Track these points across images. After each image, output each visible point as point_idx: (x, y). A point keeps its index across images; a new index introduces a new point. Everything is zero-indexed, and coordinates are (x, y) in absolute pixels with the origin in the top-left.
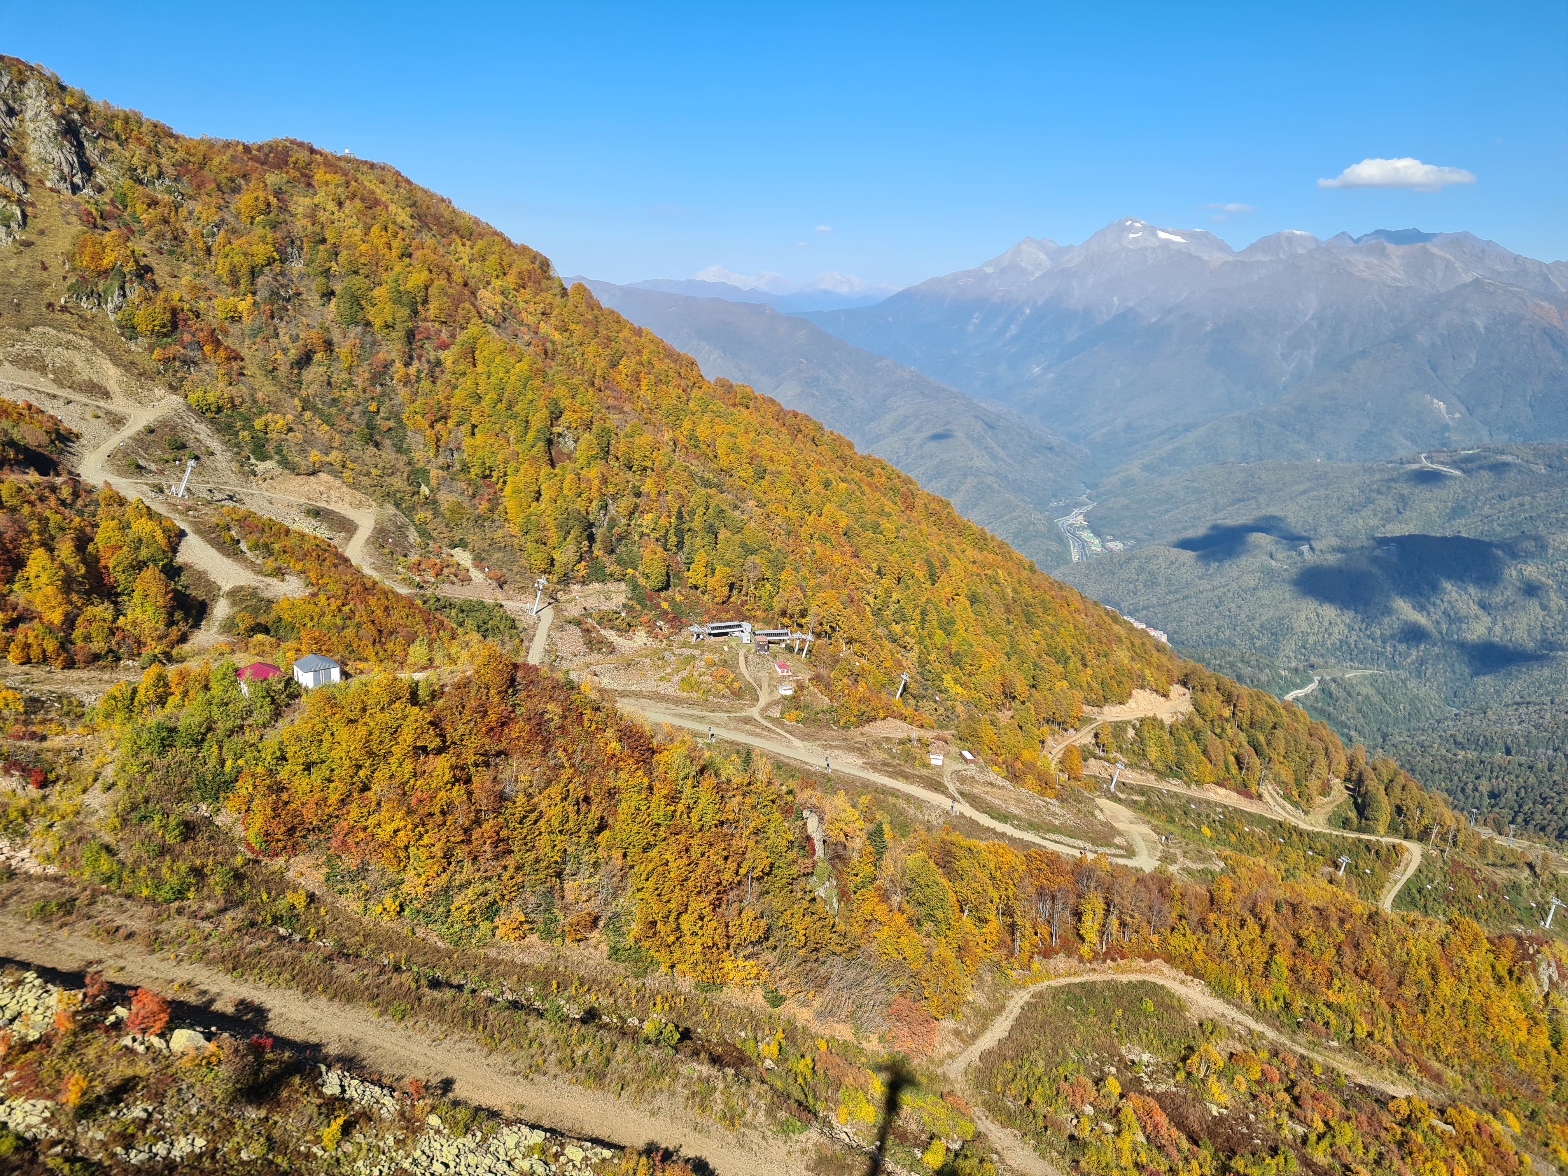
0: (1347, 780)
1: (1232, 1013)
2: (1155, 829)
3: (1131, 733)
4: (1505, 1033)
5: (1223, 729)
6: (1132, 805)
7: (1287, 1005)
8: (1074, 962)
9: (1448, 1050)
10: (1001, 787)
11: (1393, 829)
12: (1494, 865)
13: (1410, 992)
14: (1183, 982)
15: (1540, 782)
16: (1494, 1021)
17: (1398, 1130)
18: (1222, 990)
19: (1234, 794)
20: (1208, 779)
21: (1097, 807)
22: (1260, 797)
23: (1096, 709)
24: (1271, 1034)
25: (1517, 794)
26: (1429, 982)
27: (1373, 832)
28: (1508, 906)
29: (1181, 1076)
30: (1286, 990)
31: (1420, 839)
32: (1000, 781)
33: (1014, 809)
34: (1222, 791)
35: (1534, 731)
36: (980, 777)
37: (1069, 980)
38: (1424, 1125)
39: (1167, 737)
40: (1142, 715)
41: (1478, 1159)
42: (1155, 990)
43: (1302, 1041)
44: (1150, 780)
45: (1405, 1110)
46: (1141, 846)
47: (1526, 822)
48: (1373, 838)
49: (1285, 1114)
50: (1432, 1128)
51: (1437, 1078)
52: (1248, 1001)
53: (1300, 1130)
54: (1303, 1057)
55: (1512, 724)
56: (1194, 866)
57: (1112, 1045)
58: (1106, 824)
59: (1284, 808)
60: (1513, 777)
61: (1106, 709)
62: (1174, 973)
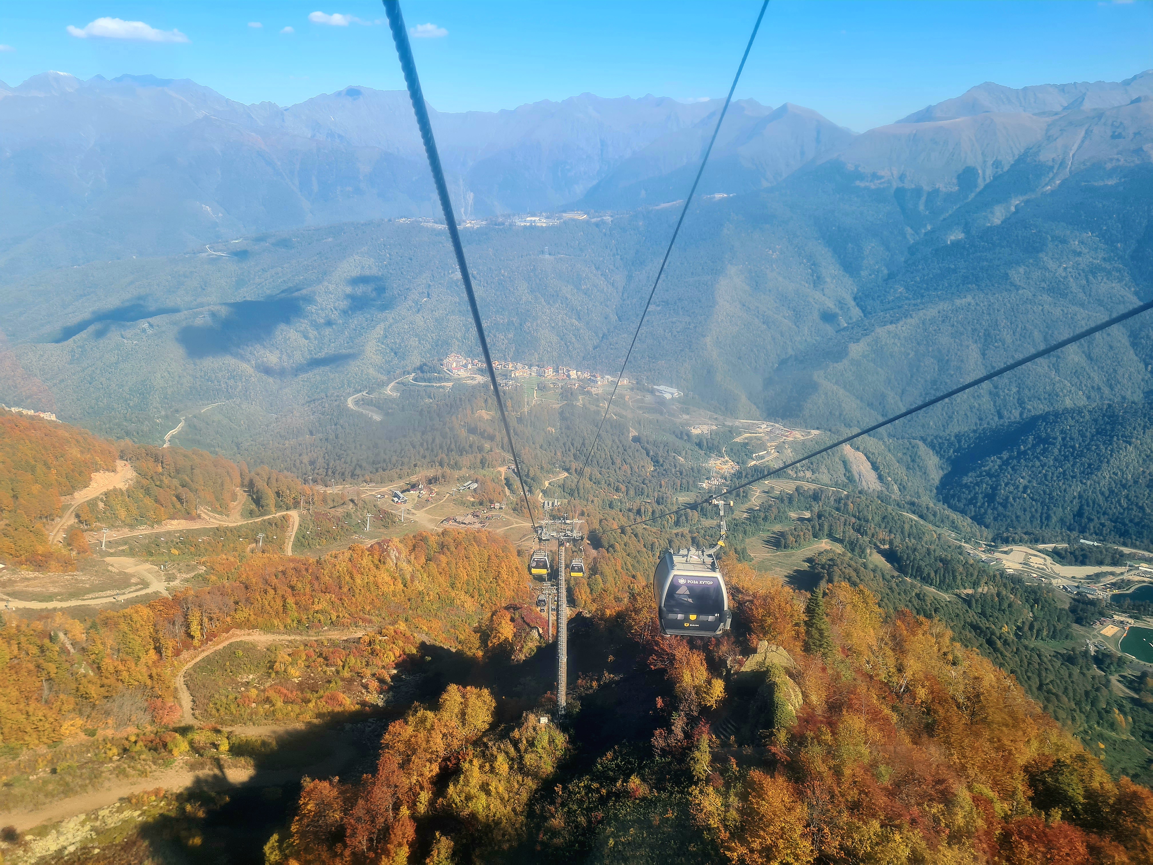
0: (242, 485)
1: (277, 637)
2: (153, 563)
3: (101, 505)
4: (385, 589)
5: (161, 481)
6: (123, 553)
7: (299, 622)
8: (192, 652)
9: (368, 608)
10: (35, 578)
11: (279, 507)
12: (334, 507)
13: (345, 590)
14: (249, 634)
15: (334, 447)
16: (381, 586)
17: (369, 648)
18: (268, 629)
19: (183, 521)
20: (163, 518)
21: (108, 564)
22: (199, 516)
23: (68, 497)
24: (298, 638)
25: (324, 458)
26: (351, 581)
27: (269, 514)
28: (348, 527)
29: (273, 675)
30: (296, 614)
31: (295, 508)
32: (31, 575)
33: (52, 589)
34: (175, 522)
35: (322, 417)
36: (14, 577)
37: (194, 662)
38: (377, 641)
39: (127, 500)
40: (105, 490)
41: (401, 644)
42: (239, 644)
43: (313, 634)
44: (126, 533)
45: (367, 641)
46: (149, 577)
47: (334, 473)
48: (270, 516)
49: (324, 666)
50: (380, 641)
51: (370, 621)
52: (282, 628)
53: (333, 669)
54: (316, 641)
55: (309, 416)
56: (188, 576)
57: (233, 679)
58: (120, 573)
59: (215, 518)
60: (319, 448)
61: (76, 495)
62: (243, 632)
